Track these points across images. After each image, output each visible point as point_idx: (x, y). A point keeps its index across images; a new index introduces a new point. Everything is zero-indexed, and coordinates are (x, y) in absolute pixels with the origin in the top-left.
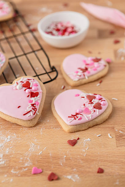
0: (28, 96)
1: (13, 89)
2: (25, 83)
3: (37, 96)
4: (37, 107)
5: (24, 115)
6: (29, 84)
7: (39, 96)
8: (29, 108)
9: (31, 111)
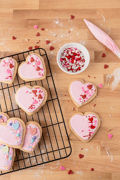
0: (89, 127)
1: (83, 119)
2: (90, 118)
3: (94, 129)
4: (92, 135)
5: (84, 137)
6: (93, 120)
7: (95, 129)
8: (87, 134)
9: (88, 136)
